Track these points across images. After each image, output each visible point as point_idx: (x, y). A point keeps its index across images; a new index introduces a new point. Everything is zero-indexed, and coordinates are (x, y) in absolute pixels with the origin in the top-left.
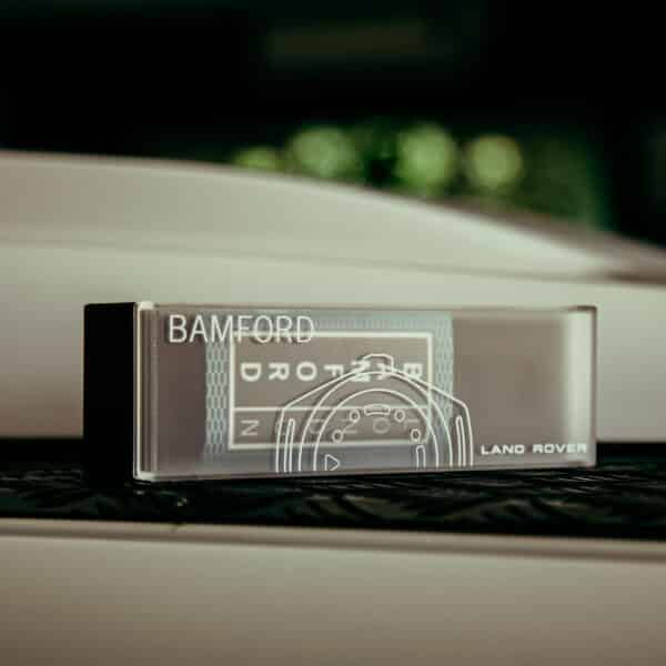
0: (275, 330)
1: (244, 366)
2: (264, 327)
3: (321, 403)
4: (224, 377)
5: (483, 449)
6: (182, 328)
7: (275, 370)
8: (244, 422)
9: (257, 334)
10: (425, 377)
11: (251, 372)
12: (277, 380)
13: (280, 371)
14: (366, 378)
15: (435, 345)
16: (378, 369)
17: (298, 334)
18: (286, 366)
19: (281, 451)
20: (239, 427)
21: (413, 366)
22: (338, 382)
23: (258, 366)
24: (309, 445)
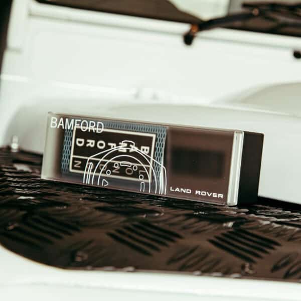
0: (89, 126)
1: (78, 140)
2: (85, 125)
3: (103, 158)
4: (70, 144)
5: (171, 188)
6: (55, 122)
7: (89, 143)
8: (76, 161)
9: (82, 127)
10: (149, 154)
11: (80, 142)
12: (89, 147)
13: (91, 143)
14: (125, 150)
15: (156, 140)
16: (130, 148)
17: (97, 129)
18: (94, 142)
19: (86, 175)
20: (74, 163)
21: (145, 148)
22: (110, 151)
23: (83, 140)
24: (97, 174)
